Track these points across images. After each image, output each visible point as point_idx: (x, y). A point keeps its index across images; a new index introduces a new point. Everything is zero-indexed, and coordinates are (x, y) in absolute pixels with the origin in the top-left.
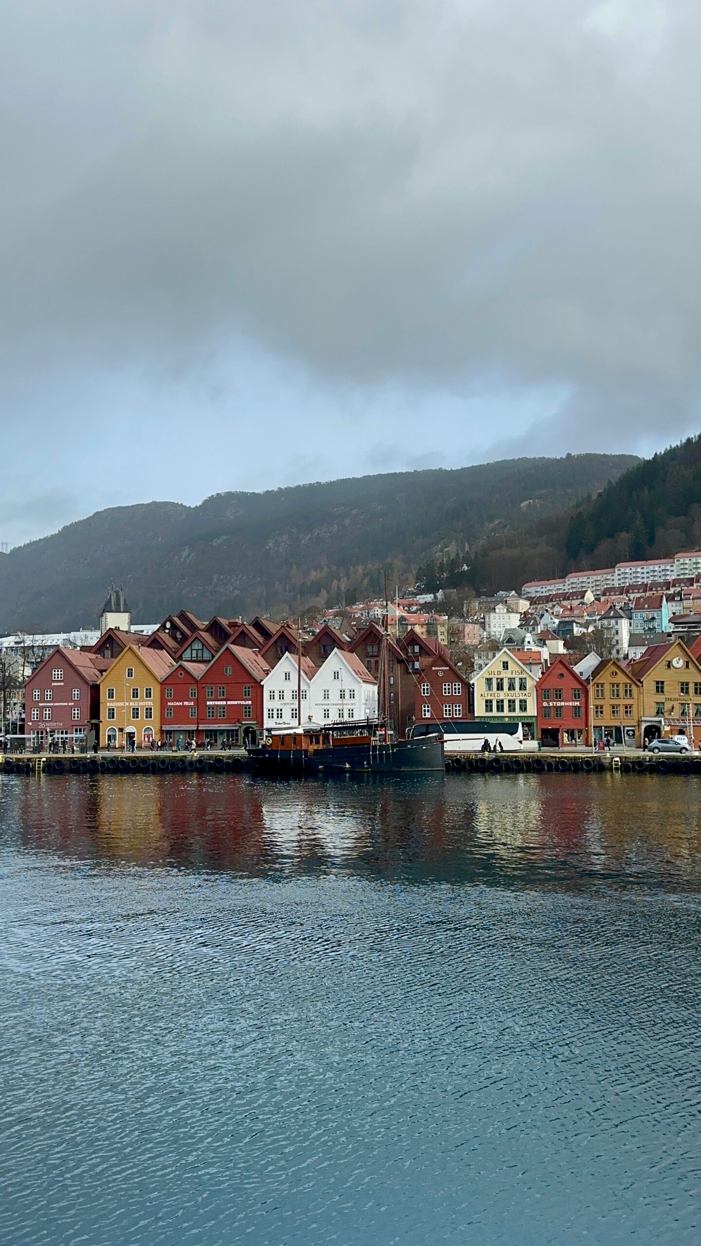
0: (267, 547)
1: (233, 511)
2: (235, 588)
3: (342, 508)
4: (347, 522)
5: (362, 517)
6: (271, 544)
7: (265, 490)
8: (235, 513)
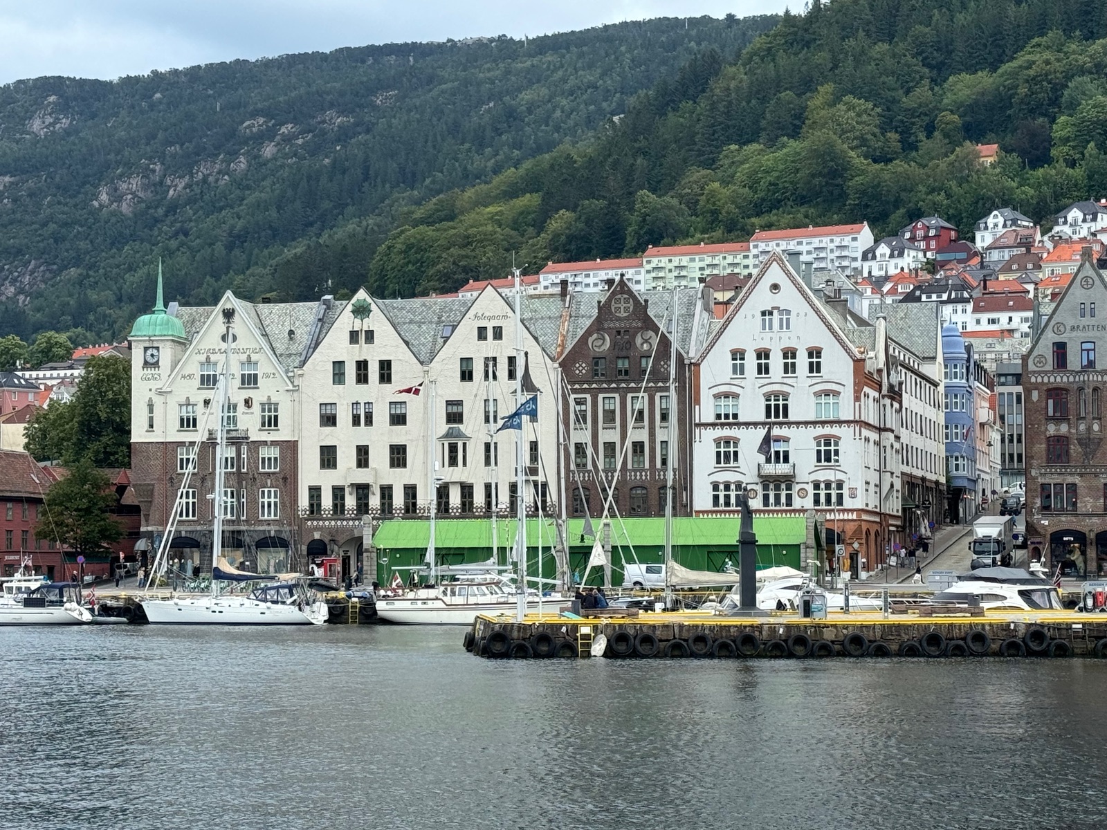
0: (96, 204)
1: (49, 120)
2: (21, 291)
3: (261, 120)
4: (269, 150)
5: (300, 141)
6: (104, 197)
7: (124, 76)
8: (53, 124)
